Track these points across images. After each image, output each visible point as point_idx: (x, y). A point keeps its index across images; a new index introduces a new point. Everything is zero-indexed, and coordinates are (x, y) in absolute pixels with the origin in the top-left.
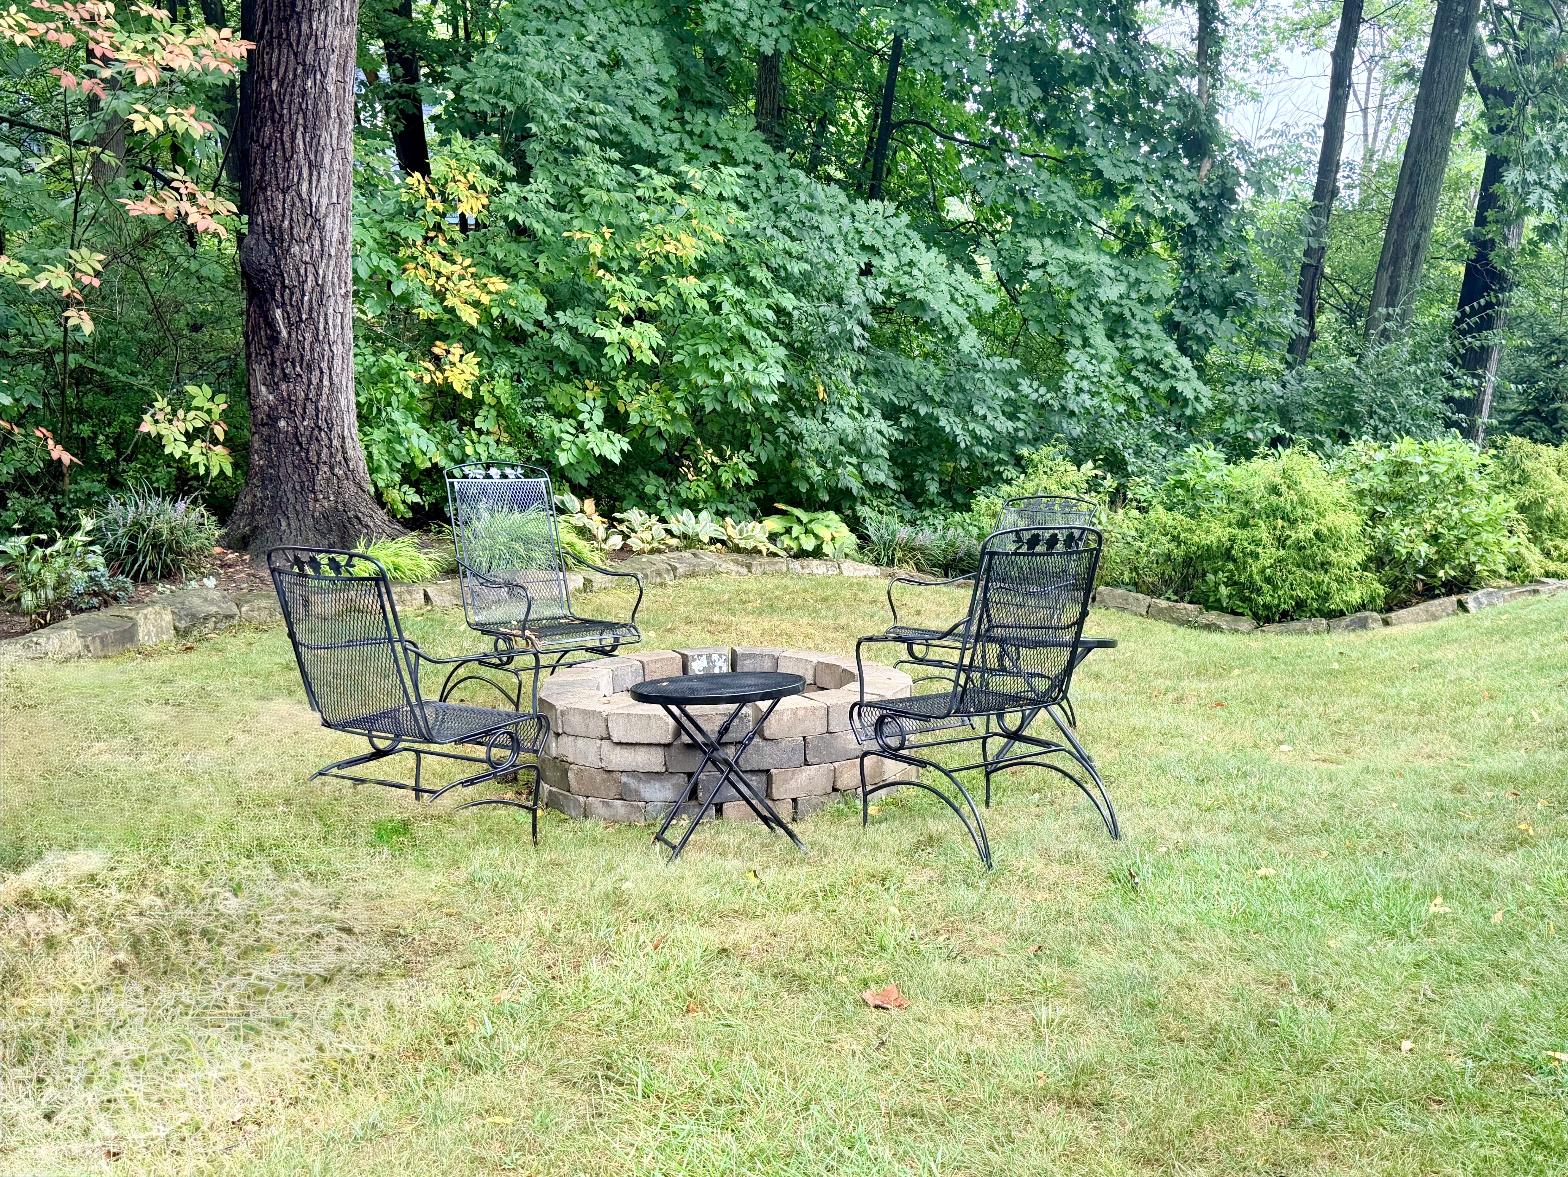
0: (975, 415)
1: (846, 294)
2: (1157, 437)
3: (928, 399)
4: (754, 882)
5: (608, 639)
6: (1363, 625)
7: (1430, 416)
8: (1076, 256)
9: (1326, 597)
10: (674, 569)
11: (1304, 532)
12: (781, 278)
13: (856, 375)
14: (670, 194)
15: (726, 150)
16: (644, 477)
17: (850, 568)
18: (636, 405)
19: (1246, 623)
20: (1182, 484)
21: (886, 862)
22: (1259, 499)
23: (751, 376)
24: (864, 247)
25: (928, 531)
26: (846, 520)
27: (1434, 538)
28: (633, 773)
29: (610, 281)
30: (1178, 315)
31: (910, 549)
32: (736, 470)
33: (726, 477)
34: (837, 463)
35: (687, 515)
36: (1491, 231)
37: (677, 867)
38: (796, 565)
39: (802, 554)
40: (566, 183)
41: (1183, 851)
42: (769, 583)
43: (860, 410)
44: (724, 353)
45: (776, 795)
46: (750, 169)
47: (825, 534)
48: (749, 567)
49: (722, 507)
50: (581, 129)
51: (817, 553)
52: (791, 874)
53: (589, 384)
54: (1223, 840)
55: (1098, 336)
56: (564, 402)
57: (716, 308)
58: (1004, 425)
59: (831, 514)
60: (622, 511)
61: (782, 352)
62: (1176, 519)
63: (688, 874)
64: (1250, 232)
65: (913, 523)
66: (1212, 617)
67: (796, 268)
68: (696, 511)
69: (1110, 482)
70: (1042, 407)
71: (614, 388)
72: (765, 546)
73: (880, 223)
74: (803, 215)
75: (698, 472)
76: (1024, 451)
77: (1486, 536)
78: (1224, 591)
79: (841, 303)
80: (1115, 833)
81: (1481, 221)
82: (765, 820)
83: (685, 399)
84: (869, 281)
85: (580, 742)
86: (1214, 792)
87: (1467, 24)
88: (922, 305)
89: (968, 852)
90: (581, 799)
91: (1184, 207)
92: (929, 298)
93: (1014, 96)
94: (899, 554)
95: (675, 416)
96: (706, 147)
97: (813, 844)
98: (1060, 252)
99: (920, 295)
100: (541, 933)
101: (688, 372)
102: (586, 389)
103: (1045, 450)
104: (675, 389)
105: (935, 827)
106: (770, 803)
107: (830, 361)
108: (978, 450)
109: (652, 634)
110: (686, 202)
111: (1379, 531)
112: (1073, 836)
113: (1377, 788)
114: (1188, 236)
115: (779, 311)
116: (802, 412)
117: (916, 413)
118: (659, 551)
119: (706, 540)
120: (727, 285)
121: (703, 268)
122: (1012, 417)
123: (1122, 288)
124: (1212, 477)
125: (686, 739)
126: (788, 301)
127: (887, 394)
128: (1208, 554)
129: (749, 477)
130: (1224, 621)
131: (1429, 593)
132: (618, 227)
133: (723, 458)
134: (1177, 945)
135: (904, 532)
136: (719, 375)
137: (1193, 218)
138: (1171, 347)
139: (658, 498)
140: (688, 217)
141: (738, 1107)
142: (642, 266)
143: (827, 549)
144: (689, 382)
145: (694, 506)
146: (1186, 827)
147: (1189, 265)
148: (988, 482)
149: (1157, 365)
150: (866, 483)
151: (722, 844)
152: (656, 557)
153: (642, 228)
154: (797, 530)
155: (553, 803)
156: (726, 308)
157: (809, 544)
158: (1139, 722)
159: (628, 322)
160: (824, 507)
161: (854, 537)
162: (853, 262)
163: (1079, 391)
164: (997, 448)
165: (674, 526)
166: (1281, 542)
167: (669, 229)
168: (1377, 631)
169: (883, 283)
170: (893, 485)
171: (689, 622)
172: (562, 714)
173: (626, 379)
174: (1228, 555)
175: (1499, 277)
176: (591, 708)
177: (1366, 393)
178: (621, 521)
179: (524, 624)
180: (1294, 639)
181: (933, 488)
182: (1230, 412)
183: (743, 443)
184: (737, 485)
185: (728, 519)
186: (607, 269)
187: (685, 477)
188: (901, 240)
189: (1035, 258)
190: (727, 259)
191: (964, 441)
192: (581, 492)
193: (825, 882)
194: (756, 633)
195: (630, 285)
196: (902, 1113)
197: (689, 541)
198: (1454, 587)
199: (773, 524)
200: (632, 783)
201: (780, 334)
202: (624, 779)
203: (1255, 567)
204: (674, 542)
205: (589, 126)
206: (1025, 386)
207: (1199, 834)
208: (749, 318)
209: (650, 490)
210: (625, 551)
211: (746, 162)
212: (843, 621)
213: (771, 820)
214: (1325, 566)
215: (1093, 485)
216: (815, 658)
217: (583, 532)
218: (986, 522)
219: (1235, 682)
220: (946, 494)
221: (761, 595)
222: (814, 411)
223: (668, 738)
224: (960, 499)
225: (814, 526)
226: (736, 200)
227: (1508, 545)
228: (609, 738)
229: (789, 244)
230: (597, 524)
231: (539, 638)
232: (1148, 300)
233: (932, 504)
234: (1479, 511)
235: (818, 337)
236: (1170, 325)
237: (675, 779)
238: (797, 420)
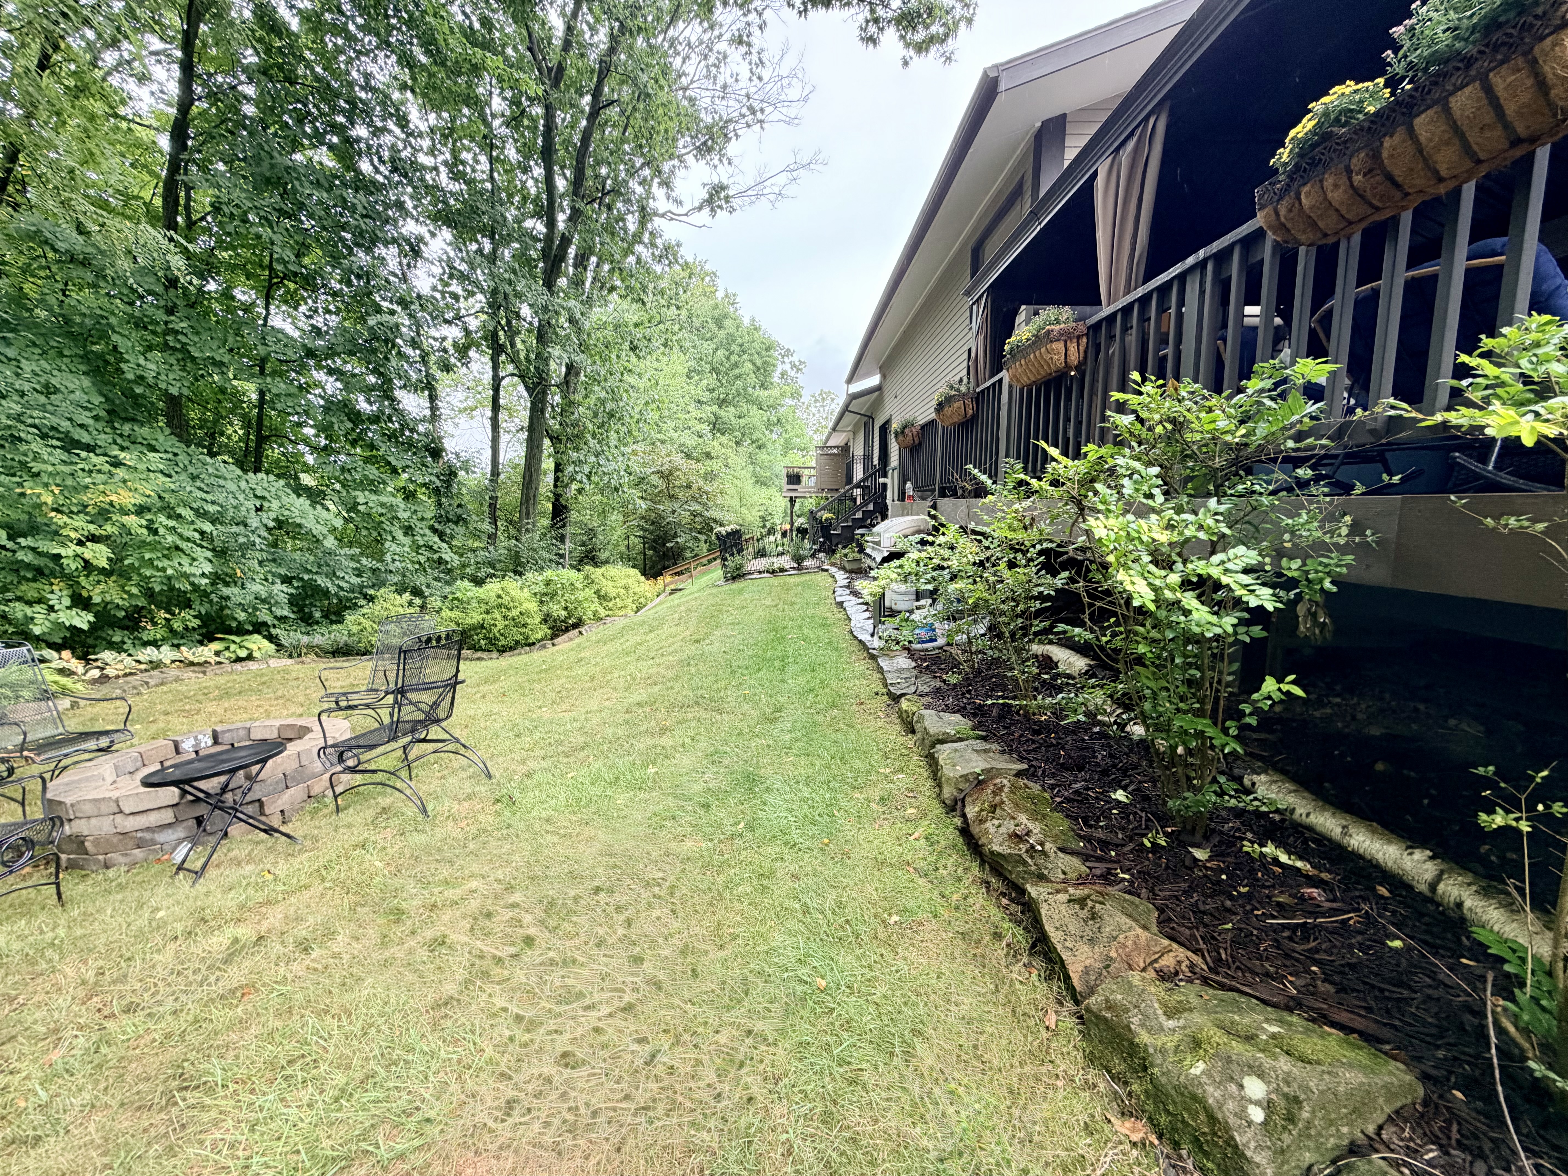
0: (338, 578)
1: (249, 521)
2: (435, 579)
3: (309, 572)
4: (270, 877)
5: (104, 742)
6: (544, 647)
7: (551, 561)
8: (383, 499)
9: (527, 638)
10: (147, 683)
11: (515, 613)
12: (201, 514)
13: (260, 563)
14: (107, 467)
15: (149, 445)
16: (110, 632)
17: (273, 663)
18: (97, 591)
19: (495, 655)
20: (457, 599)
21: (362, 834)
22: (493, 601)
23: (187, 569)
24: (256, 496)
25: (319, 636)
26: (265, 637)
27: (566, 608)
28: (148, 829)
29: (60, 519)
30: (437, 526)
31: (310, 647)
32: (184, 620)
33: (177, 625)
34: (256, 609)
35: (150, 650)
36: (560, 490)
37: (202, 886)
38: (238, 666)
39: (239, 660)
40: (13, 459)
41: (529, 775)
42: (221, 680)
43: (266, 580)
44: (164, 556)
45: (267, 812)
46: (170, 456)
47: (254, 647)
48: (204, 673)
49: (176, 642)
50: (22, 427)
51: (250, 657)
52: (296, 862)
53: (55, 581)
54: (544, 764)
55: (399, 534)
56: (32, 594)
57: (155, 532)
58: (356, 580)
59: (256, 636)
60: (95, 653)
61: (209, 554)
62: (455, 614)
63: (213, 888)
64: (464, 491)
65: (308, 634)
66: (479, 654)
67: (212, 509)
68: (158, 647)
69: (418, 601)
70: (374, 571)
71: (78, 583)
72: (213, 659)
73: (266, 485)
74: (212, 480)
75: (155, 624)
76: (371, 592)
77: (586, 605)
78: (483, 642)
79: (246, 525)
80: (490, 776)
81: (556, 486)
82: (265, 831)
83: (137, 585)
84: (264, 515)
85: (93, 821)
86: (526, 741)
87: (543, 411)
88: (300, 526)
89: (411, 811)
90: (101, 857)
91: (434, 479)
92: (303, 521)
93: (336, 427)
94: (304, 650)
95: (131, 595)
96: (133, 443)
97: (305, 837)
98: (374, 497)
99: (298, 520)
100: (84, 983)
101: (138, 569)
102: (52, 584)
103: (382, 590)
104: (130, 579)
105: (385, 801)
106: (263, 818)
107: (243, 556)
108: (342, 593)
109: (138, 727)
110: (120, 473)
111: (545, 608)
112: (467, 783)
113: (595, 720)
114: (437, 491)
115: (202, 533)
116: (227, 584)
117: (302, 579)
118: (131, 674)
119: (168, 662)
120: (162, 519)
121: (140, 510)
122: (358, 576)
123: (408, 514)
124: (470, 594)
125: (190, 798)
126: (207, 527)
127: (283, 571)
128: (474, 628)
129: (195, 623)
130: (484, 655)
131: (567, 630)
132: (65, 486)
133: (173, 614)
134: (548, 828)
135: (305, 639)
136: (164, 570)
137: (438, 484)
138: (436, 539)
139: (124, 643)
140: (125, 481)
141: (308, 1059)
142: (89, 509)
143: (255, 654)
144: (140, 575)
145: (155, 643)
146: (524, 762)
147: (440, 504)
148: (349, 608)
149: (431, 548)
150: (276, 617)
151: (236, 858)
152: (129, 678)
153: (87, 487)
154: (233, 647)
155: (72, 866)
156: (162, 531)
157: (243, 653)
158: (471, 712)
159: (80, 543)
160: (250, 633)
161: (273, 646)
162: (251, 504)
163: (394, 560)
164: (353, 591)
165: (141, 658)
166: (505, 617)
167: (108, 487)
168: (551, 649)
169: (273, 515)
170: (292, 616)
171: (167, 714)
172: (72, 805)
173: (87, 576)
174: (482, 627)
175: (566, 507)
176: (101, 796)
177: (525, 554)
178: (96, 660)
179: (22, 747)
180: (516, 659)
181: (318, 615)
182: (469, 565)
183: (188, 605)
184: (186, 628)
185: (183, 648)
186: (61, 512)
187: (145, 628)
188: (280, 493)
189: (361, 500)
190: (159, 505)
191: (333, 590)
192: (58, 648)
193: (323, 861)
194: (220, 711)
195: (80, 522)
196: (437, 1006)
197: (155, 665)
198: (575, 626)
199: (216, 646)
200: (147, 836)
201: (204, 544)
202: (139, 835)
203: (495, 630)
204: (143, 667)
205: (30, 426)
206: (364, 561)
207: (532, 765)
208: (181, 536)
209: (117, 639)
210: (104, 679)
211: (166, 452)
212: (280, 693)
213: (269, 830)
214: (525, 625)
215: (410, 604)
216: (277, 723)
217: (63, 672)
218: (355, 629)
219: (505, 683)
220: (326, 616)
221: (217, 688)
222: (235, 583)
223: (176, 800)
224: (333, 618)
225: (245, 644)
226: (162, 472)
227: (593, 608)
228: (121, 812)
229: (204, 495)
230: (77, 665)
231: (39, 755)
232: (423, 519)
233: (317, 623)
234: (581, 596)
235: (232, 545)
236: (434, 531)
237: (185, 824)
238: (224, 589)
